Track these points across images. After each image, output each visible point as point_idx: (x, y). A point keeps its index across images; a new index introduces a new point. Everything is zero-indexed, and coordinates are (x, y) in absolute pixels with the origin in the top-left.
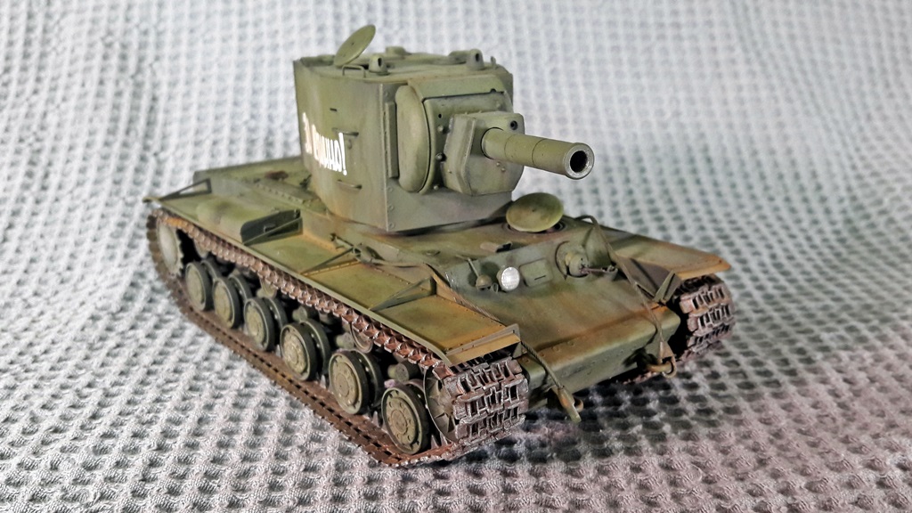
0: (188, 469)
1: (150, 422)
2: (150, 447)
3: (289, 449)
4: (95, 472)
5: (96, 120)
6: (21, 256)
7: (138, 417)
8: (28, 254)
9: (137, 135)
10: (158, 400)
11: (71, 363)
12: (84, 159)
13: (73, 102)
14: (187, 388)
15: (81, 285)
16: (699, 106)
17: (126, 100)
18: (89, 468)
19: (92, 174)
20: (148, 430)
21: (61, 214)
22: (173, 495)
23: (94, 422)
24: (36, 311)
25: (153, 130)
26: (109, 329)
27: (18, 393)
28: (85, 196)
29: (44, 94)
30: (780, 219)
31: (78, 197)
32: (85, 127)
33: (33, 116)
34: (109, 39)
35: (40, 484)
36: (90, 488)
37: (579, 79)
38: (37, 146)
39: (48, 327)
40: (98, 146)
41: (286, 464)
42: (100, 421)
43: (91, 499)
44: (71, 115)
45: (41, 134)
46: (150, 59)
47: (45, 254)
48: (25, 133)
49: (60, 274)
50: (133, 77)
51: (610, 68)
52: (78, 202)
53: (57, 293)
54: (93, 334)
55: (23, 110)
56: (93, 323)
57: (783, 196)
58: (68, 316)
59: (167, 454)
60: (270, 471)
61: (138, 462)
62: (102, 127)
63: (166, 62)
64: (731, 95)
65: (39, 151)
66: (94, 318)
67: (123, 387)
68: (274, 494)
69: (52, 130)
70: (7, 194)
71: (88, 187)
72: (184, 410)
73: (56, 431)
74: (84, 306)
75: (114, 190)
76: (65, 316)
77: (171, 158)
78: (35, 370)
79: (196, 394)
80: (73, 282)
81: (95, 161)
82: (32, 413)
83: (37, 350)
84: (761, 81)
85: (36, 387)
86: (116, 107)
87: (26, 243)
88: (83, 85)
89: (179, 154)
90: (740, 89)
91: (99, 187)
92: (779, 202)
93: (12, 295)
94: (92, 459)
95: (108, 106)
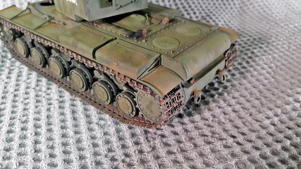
0: (54, 143)
1: (26, 121)
2: (31, 134)
3: (92, 125)
4: (11, 152)
7: (19, 120)
10: (25, 109)
14: (35, 101)
18: (7, 150)
20: (27, 125)
22: (53, 157)
36: (12, 161)
41: (94, 133)
59: (41, 137)
60: (89, 138)
61: (29, 142)
67: (6, 105)
68: (96, 149)
72: (39, 113)
79: (40, 104)
94: (7, 145)
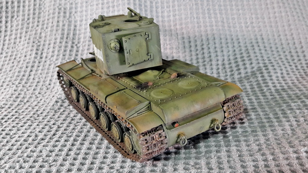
0: (80, 152)
1: (70, 136)
2: (69, 144)
4: (53, 153)
5: (57, 34)
6: (35, 81)
7: (67, 135)
8: (37, 80)
9: (70, 38)
10: (74, 129)
11: (49, 117)
12: (53, 48)
13: (49, 29)
14: (83, 125)
15: (53, 90)
16: (260, 20)
17: (66, 27)
18: (51, 152)
19: (56, 53)
20: (69, 139)
21: (47, 67)
22: (75, 160)
23: (54, 136)
24: (39, 99)
25: (75, 37)
26: (61, 106)
27: (32, 127)
28: (54, 60)
29: (40, 27)
30: (287, 59)
31: (52, 60)
32: (53, 37)
33: (37, 34)
34: (60, 7)
35: (36, 157)
36: (51, 158)
37: (218, 12)
38: (39, 44)
39: (43, 105)
40: (58, 43)
41: (109, 150)
42: (55, 136)
43: (51, 162)
44: (49, 33)
45: (40, 40)
46: (73, 13)
47: (42, 80)
48: (35, 40)
49: (47, 86)
50: (68, 19)
51: (229, 7)
52: (52, 62)
53: (46, 93)
54: (56, 108)
55: (34, 32)
56: (57, 103)
57: (289, 51)
58: (49, 101)
59: (74, 147)
60: (104, 153)
61: (66, 149)
62: (59, 37)
63: (79, 14)
64: (271, 15)
65: (39, 46)
66: (57, 102)
67: (64, 125)
68: (105, 160)
69: (43, 38)
70: (30, 61)
71: (55, 57)
72: (81, 132)
73: (43, 139)
74: (54, 97)
75: (63, 58)
76: (48, 101)
77: (81, 46)
78: (38, 119)
79: (85, 127)
80: (51, 89)
81: (57, 48)
82: (36, 134)
83: (39, 112)
84: (282, 9)
85: (38, 125)
86: (63, 30)
87: (36, 76)
88: (52, 23)
89: (84, 44)
90: (275, 13)
91: (58, 57)
92: (287, 53)
93: (32, 94)
94: (52, 149)
95: (61, 30)
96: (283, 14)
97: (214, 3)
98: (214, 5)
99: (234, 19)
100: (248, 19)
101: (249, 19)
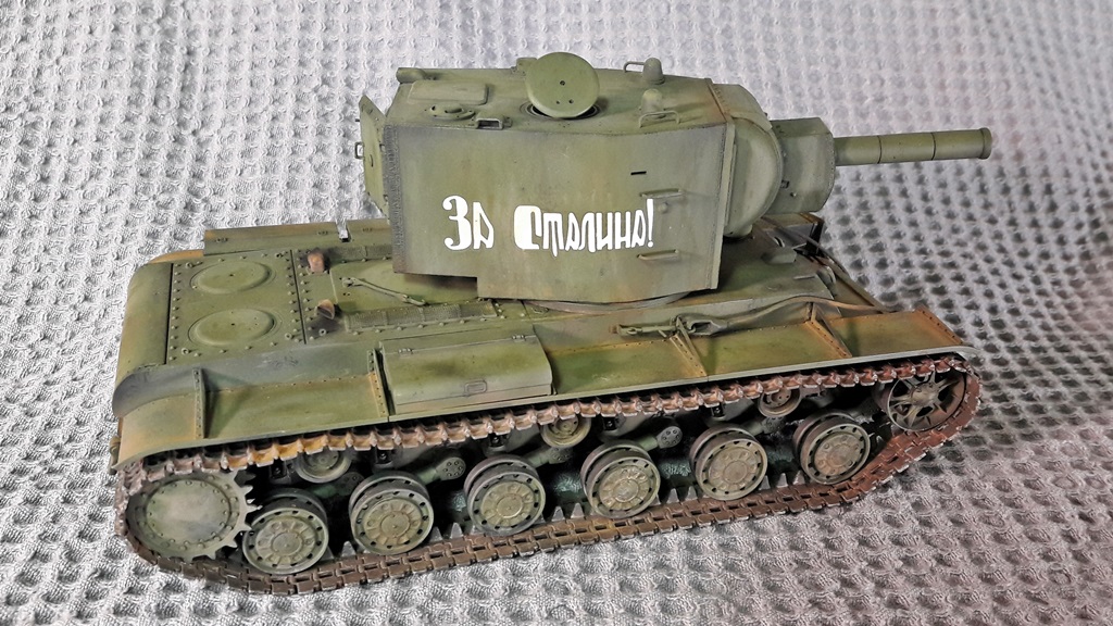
6: (19, 279)
8: (29, 276)
12: (98, 140)
15: (104, 324)
17: (151, 56)
19: (110, 161)
21: (70, 219)
91: (120, 181)
95: (128, 65)
96: (992, 77)
97: (745, 10)
98: (745, 18)
99: (818, 80)
100: (868, 82)
101: (872, 82)
